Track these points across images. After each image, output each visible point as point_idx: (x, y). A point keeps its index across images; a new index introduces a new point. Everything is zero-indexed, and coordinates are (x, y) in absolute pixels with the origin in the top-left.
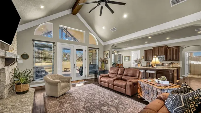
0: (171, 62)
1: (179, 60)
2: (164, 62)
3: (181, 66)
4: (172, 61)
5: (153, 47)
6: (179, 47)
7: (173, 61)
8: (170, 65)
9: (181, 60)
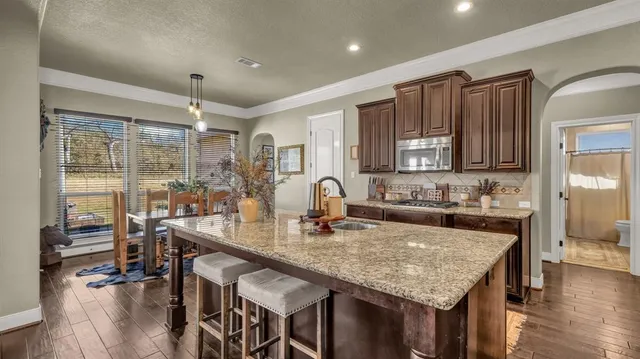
0: (487, 181)
1: (525, 168)
2: (453, 180)
3: (537, 208)
4: (491, 170)
5: (398, 87)
6: (526, 76)
7: (496, 170)
8: (477, 200)
9: (538, 170)
